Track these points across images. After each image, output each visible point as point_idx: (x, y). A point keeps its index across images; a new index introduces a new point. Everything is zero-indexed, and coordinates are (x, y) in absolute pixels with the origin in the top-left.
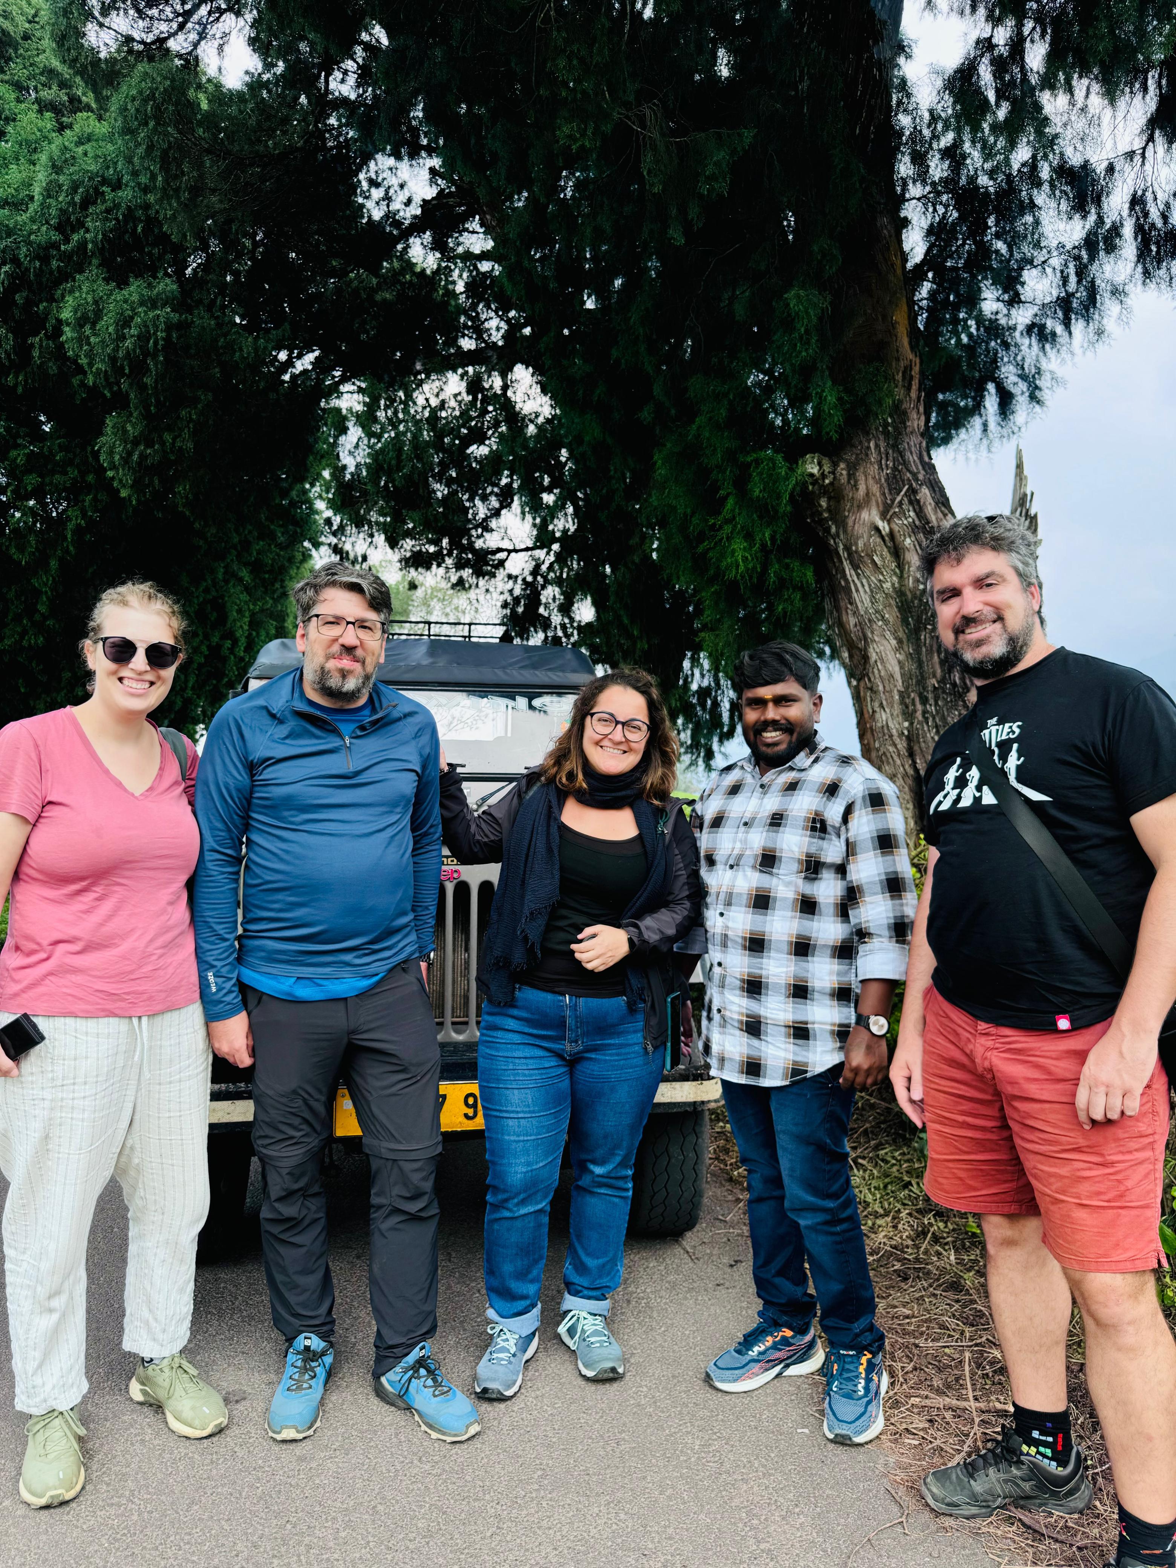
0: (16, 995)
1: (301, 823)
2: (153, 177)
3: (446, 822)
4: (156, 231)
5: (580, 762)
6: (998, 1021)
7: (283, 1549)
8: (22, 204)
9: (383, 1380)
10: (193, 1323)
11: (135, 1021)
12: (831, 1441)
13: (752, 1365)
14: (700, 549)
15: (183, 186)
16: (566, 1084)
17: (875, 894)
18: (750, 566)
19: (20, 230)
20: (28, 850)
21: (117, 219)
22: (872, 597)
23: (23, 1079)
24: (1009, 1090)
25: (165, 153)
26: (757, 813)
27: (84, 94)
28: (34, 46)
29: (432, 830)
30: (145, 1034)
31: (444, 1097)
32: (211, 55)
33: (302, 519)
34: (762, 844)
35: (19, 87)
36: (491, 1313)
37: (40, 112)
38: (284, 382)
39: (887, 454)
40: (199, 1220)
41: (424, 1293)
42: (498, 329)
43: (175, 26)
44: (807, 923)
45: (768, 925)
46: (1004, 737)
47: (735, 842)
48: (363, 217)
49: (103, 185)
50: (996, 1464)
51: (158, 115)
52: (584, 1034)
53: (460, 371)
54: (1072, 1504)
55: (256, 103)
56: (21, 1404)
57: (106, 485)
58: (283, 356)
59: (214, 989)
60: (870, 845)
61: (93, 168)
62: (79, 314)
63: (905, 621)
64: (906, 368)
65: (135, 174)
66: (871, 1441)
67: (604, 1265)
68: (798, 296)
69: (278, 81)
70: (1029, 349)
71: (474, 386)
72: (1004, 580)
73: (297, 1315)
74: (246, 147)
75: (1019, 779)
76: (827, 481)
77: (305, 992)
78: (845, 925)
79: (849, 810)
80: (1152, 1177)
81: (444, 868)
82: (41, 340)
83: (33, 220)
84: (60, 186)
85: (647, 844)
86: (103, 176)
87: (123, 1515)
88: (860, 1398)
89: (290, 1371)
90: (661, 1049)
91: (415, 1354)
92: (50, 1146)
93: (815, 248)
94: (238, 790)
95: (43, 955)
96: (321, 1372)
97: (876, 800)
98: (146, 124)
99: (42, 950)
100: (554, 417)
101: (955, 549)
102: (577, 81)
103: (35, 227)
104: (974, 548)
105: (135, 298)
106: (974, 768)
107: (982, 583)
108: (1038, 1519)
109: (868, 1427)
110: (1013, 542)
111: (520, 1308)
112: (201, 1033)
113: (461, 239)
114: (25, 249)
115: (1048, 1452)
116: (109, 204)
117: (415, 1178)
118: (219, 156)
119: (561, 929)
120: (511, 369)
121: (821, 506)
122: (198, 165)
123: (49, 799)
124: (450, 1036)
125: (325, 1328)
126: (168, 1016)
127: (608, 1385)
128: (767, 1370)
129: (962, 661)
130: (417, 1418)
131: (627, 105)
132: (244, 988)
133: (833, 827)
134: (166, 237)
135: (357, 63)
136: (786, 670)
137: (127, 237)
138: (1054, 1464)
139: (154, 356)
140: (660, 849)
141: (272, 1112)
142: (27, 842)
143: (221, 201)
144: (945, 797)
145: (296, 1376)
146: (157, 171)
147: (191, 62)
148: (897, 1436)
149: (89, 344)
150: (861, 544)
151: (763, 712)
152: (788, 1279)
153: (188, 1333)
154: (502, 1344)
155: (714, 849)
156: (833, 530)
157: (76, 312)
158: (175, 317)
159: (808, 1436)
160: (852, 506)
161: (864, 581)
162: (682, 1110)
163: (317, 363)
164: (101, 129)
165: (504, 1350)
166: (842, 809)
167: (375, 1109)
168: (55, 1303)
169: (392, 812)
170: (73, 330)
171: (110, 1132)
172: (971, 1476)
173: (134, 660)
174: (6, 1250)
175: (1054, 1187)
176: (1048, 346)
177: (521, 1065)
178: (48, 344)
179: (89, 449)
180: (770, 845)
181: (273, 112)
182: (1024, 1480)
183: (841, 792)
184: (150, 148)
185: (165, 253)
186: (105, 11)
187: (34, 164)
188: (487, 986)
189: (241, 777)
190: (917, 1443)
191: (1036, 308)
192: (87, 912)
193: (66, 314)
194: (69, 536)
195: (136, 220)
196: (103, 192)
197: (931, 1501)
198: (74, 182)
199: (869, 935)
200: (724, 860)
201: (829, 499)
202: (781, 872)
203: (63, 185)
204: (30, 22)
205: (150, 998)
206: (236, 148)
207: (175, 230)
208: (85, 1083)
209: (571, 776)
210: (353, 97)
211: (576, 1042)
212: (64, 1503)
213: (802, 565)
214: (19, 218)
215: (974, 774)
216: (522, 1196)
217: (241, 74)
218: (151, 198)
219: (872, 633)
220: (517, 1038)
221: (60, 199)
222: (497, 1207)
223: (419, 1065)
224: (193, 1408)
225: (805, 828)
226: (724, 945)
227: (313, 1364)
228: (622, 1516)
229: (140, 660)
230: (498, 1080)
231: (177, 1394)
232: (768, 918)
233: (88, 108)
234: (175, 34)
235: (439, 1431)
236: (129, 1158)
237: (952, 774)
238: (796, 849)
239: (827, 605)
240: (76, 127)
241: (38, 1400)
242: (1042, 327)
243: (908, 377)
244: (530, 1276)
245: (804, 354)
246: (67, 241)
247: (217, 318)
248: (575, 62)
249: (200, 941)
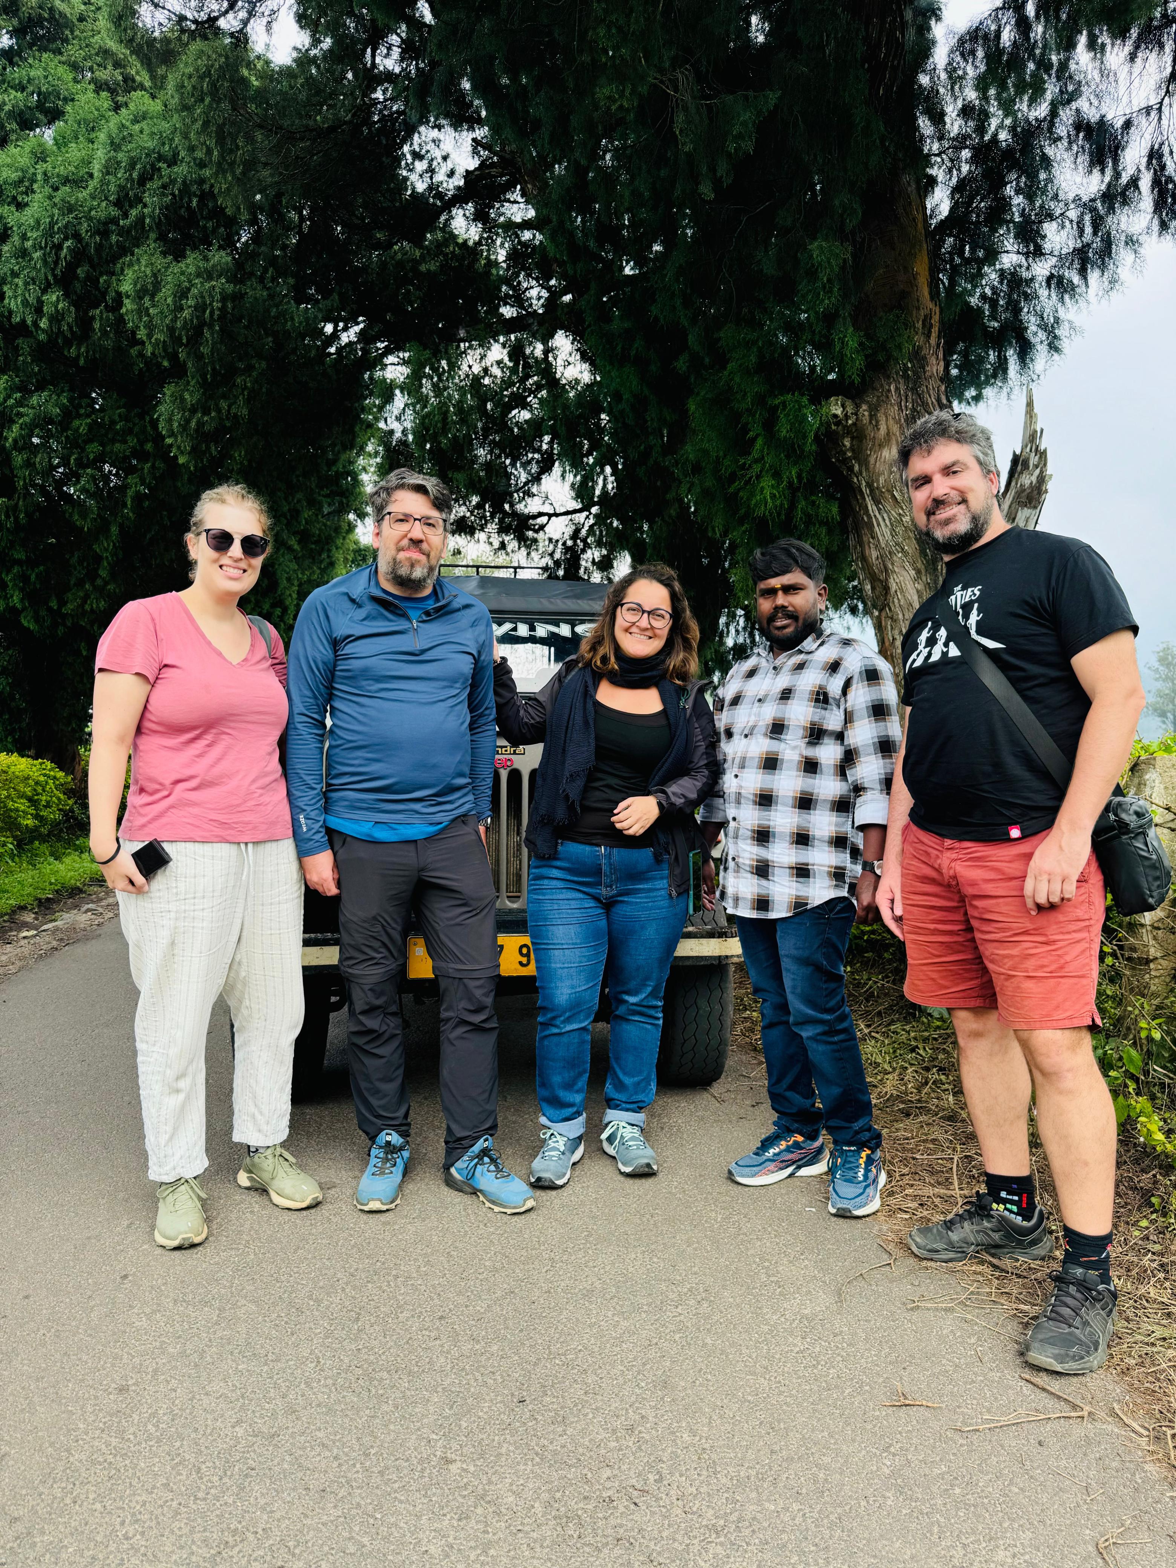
0: (144, 826)
1: (376, 692)
2: (209, 152)
3: (500, 707)
4: (210, 205)
5: (612, 647)
6: (961, 837)
7: (375, 1278)
8: (82, 181)
9: (453, 1170)
10: (292, 1120)
11: (243, 846)
12: (835, 1215)
13: (768, 1163)
14: (731, 490)
15: (238, 159)
16: (603, 923)
17: (869, 754)
18: (779, 502)
19: (81, 206)
20: (149, 707)
21: (173, 194)
22: (893, 530)
23: (152, 895)
24: (969, 891)
25: (220, 128)
26: (770, 690)
27: (138, 73)
28: (90, 27)
29: (487, 712)
30: (251, 858)
31: (502, 947)
32: (259, 32)
33: (347, 490)
34: (773, 715)
35: (75, 67)
36: (543, 1120)
37: (97, 91)
38: (331, 354)
39: (907, 396)
40: (296, 1027)
41: (486, 1095)
42: (539, 298)
43: (225, 5)
44: (810, 781)
45: (776, 783)
46: (967, 599)
47: (750, 716)
48: (406, 190)
49: (159, 161)
50: (970, 1218)
51: (214, 90)
52: (617, 880)
53: (502, 339)
54: (1035, 1252)
55: (307, 79)
56: (154, 1174)
57: (163, 452)
58: (329, 328)
59: (305, 829)
60: (865, 713)
61: (150, 144)
62: (139, 286)
63: (923, 553)
64: (926, 316)
65: (192, 149)
67: (639, 1083)
68: (820, 248)
69: (325, 57)
70: (1047, 299)
71: (516, 352)
72: (967, 468)
73: (378, 1117)
74: (297, 121)
75: (978, 632)
76: (850, 422)
77: (382, 834)
78: (844, 783)
79: (847, 684)
81: (497, 757)
82: (101, 312)
83: (93, 197)
84: (119, 163)
85: (671, 718)
86: (159, 153)
87: (241, 1255)
88: (860, 1182)
89: (373, 1161)
90: (685, 896)
91: (480, 1144)
92: (176, 952)
93: (837, 202)
94: (324, 663)
95: (165, 793)
96: (400, 1163)
97: (872, 676)
98: (202, 100)
99: (165, 789)
100: (594, 383)
101: (926, 442)
102: (615, 49)
103: (95, 203)
104: (942, 440)
105: (192, 269)
106: (943, 628)
107: (948, 471)
108: (1007, 1263)
109: (866, 1204)
110: (974, 435)
111: (567, 1114)
112: (294, 866)
113: (502, 210)
114: (86, 225)
115: (1015, 1208)
116: (166, 180)
117: (478, 993)
118: (271, 130)
120: (552, 336)
121: (844, 446)
122: (249, 138)
123: (165, 662)
124: (505, 904)
125: (403, 1128)
126: (268, 845)
127: (643, 1181)
128: (782, 1169)
129: (934, 539)
130: (482, 1198)
131: (661, 71)
132: (330, 832)
133: (834, 699)
134: (221, 210)
135: (401, 38)
136: (791, 561)
137: (183, 210)
138: (1019, 1218)
139: (211, 326)
140: (682, 720)
141: (356, 935)
142: (147, 701)
143: (272, 175)
144: (918, 655)
145: (379, 1165)
146: (213, 145)
147: (241, 39)
148: (892, 1213)
149: (148, 315)
150: (882, 480)
151: (774, 601)
152: (798, 1093)
153: (287, 1130)
154: (553, 1145)
155: (732, 724)
156: (856, 468)
157: (135, 285)
158: (230, 288)
159: (815, 1214)
160: (873, 445)
161: (885, 515)
162: (709, 963)
163: (361, 334)
164: (156, 106)
165: (555, 1149)
166: (842, 683)
167: (442, 937)
168: (182, 1084)
169: (452, 687)
170: (133, 301)
172: (949, 1229)
173: (232, 549)
174: (139, 1046)
175: (1006, 967)
176: (1067, 297)
177: (564, 905)
178: (108, 317)
179: (148, 418)
180: (779, 715)
181: (322, 87)
182: (994, 1231)
183: (842, 668)
184: (206, 124)
185: (218, 226)
187: (93, 143)
188: (534, 844)
189: (324, 652)
190: (907, 1217)
191: (1054, 260)
192: (199, 756)
193: (126, 287)
194: (129, 503)
195: (191, 195)
196: (159, 169)
197: (914, 1249)
198: (132, 158)
199: (864, 789)
200: (740, 731)
201: (853, 438)
202: (788, 737)
203: (121, 162)
204: (85, 4)
205: (254, 828)
206: (286, 123)
207: (229, 203)
208: (204, 897)
209: (605, 659)
210: (397, 70)
211: (611, 886)
212: (193, 1246)
213: (827, 501)
214: (80, 195)
215: (943, 633)
216: (567, 1014)
217: (290, 50)
218: (207, 172)
219: (893, 564)
220: (560, 884)
221: (119, 175)
222: (546, 1025)
223: (477, 900)
224: (293, 1186)
225: (810, 700)
226: (738, 802)
227: (395, 1156)
228: (655, 1260)
229: (236, 550)
230: (546, 919)
231: (279, 1176)
232: (776, 777)
233: (142, 87)
234: (226, 12)
235: (501, 1205)
236: (238, 973)
237: (925, 635)
238: (802, 718)
239: (852, 542)
240: (132, 106)
241: (168, 1168)
242: (1060, 279)
243: (927, 325)
244: (576, 1088)
245: (826, 301)
246: (126, 216)
247: (268, 289)
248: (614, 31)
249: (292, 789)
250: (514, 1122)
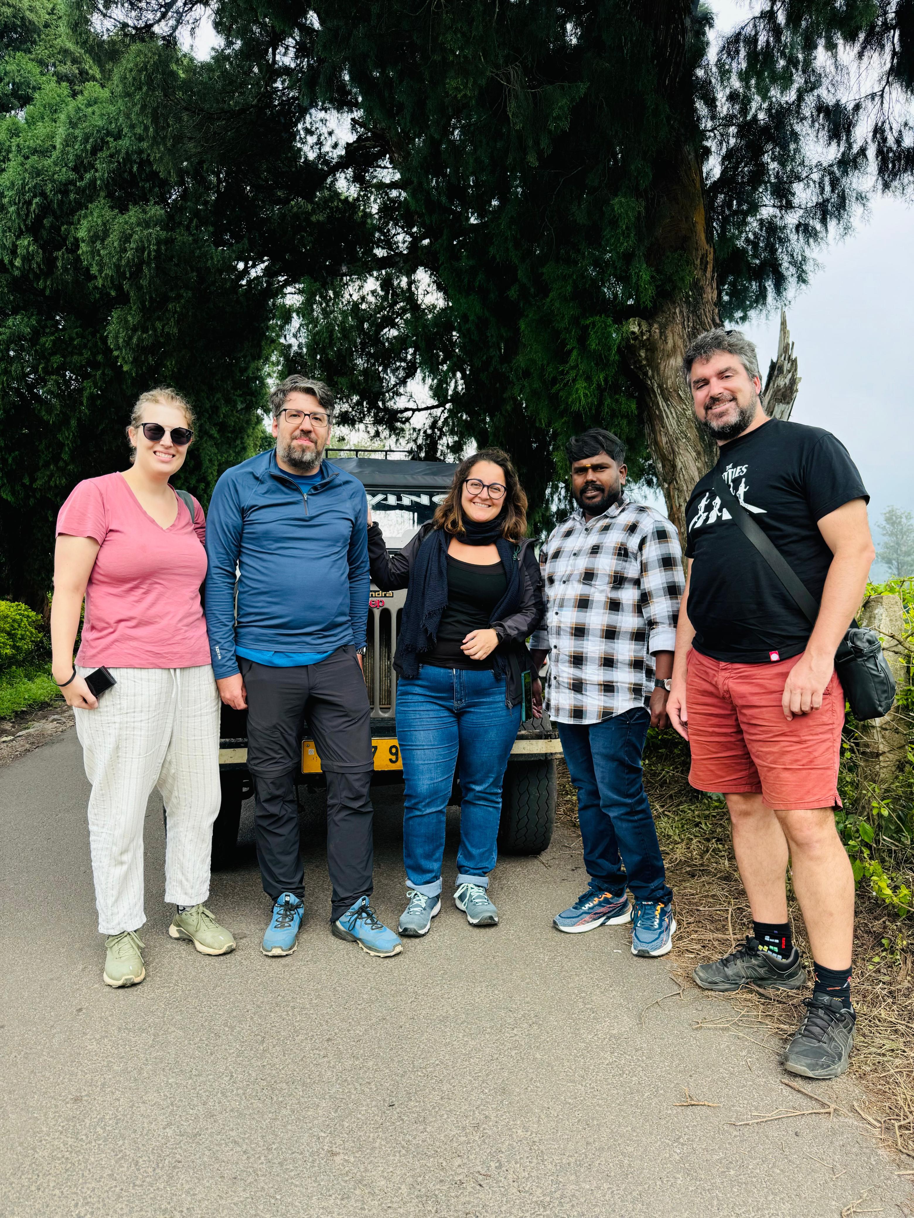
0: (94, 656)
1: (274, 550)
2: (146, 129)
3: (372, 561)
4: (148, 170)
5: (460, 514)
6: (732, 660)
7: (277, 1009)
8: (47, 152)
9: (338, 923)
10: (211, 885)
11: (172, 671)
12: (636, 956)
13: (584, 915)
14: (553, 391)
15: (169, 135)
16: (456, 728)
17: (660, 596)
18: (590, 400)
19: (47, 171)
20: (98, 563)
21: (118, 162)
22: (678, 421)
23: (101, 710)
24: (740, 702)
25: (155, 110)
26: (583, 547)
27: (90, 68)
28: (53, 32)
29: (363, 565)
30: (179, 680)
31: (376, 748)
32: (185, 36)
33: (256, 391)
34: (585, 566)
35: (41, 63)
36: (409, 883)
37: (58, 82)
38: (242, 286)
39: (688, 317)
40: (214, 812)
41: (364, 864)
42: (404, 242)
43: (159, 14)
44: (614, 617)
45: (587, 618)
46: (737, 475)
47: (567, 566)
48: (301, 158)
49: (107, 136)
51: (150, 80)
52: (466, 695)
53: (375, 273)
54: (792, 983)
55: (222, 72)
56: (103, 929)
57: (111, 362)
58: (241, 266)
59: (220, 658)
60: (656, 564)
61: (100, 123)
62: (92, 234)
63: (702, 439)
64: (703, 255)
65: (132, 127)
66: (662, 956)
67: (483, 853)
68: (620, 203)
69: (236, 55)
70: (796, 241)
71: (386, 284)
72: (737, 373)
73: (279, 882)
74: (215, 105)
75: (746, 501)
76: (645, 337)
77: (280, 661)
78: (640, 619)
79: (643, 542)
80: (831, 750)
81: (371, 599)
82: (63, 254)
83: (56, 164)
84: (76, 137)
85: (506, 568)
86: (107, 129)
87: (172, 991)
88: (656, 930)
89: (275, 916)
90: (519, 706)
91: (359, 903)
92: (120, 754)
93: (633, 167)
94: (234, 527)
95: (111, 630)
96: (297, 918)
97: (662, 535)
98: (140, 89)
99: (111, 627)
100: (447, 308)
101: (705, 352)
102: (461, 49)
103: (57, 169)
104: (718, 351)
105: (133, 220)
106: (718, 498)
107: (722, 375)
109: (661, 947)
110: (742, 348)
111: (428, 879)
113: (375, 174)
114: (50, 186)
115: (776, 949)
116: (113, 150)
117: (357, 785)
118: (194, 112)
119: (449, 624)
120: (414, 272)
121: (640, 356)
122: (178, 118)
123: (111, 528)
124: (379, 714)
125: (299, 891)
126: (192, 670)
128: (595, 919)
129: (711, 428)
130: (361, 945)
131: (497, 67)
133: (633, 553)
134: (156, 174)
135: (296, 40)
136: (599, 446)
137: (126, 174)
138: (780, 957)
139: (148, 264)
140: (515, 569)
141: (260, 740)
142: (97, 558)
143: (195, 147)
144: (698, 519)
145: (280, 920)
146: (149, 124)
147: (170, 41)
148: (681, 953)
149: (99, 255)
150: (669, 383)
151: (586, 477)
152: (607, 860)
153: (208, 893)
154: (416, 902)
155: (554, 573)
156: (650, 373)
157: (89, 231)
158: (163, 234)
159: (621, 954)
160: (663, 355)
161: (672, 410)
162: (538, 758)
163: (266, 270)
164: (105, 94)
165: (418, 905)
166: (638, 541)
167: (328, 740)
168: (126, 858)
169: (334, 545)
170: (88, 245)
171: (157, 747)
172: (725, 965)
173: (163, 438)
174: (91, 828)
175: (769, 761)
176: (811, 240)
178: (68, 257)
179: (99, 336)
180: (590, 566)
181: (234, 78)
182: (760, 967)
183: (638, 530)
184: (144, 107)
185: (154, 187)
186: (107, 6)
187: (55, 122)
188: (400, 667)
189: (234, 518)
190: (693, 956)
191: (802, 211)
192: (137, 601)
193: (82, 233)
194: (85, 402)
195: (132, 162)
196: (108, 142)
197: (698, 981)
198: (86, 134)
199: (656, 623)
200: (559, 578)
201: (647, 350)
202: (597, 583)
203: (77, 137)
204: (49, 14)
205: (181, 657)
206: (207, 106)
207: (162, 169)
208: (141, 712)
209: (454, 523)
210: (293, 65)
211: (461, 700)
212: (134, 985)
213: (627, 399)
214: (45, 162)
215: (718, 501)
216: (427, 801)
217: (209, 50)
218: (145, 145)
219: (679, 448)
220: (421, 699)
221: (76, 147)
222: (410, 809)
223: (355, 712)
224: (213, 937)
225: (614, 554)
226: (558, 634)
227: (292, 912)
228: (496, 992)
229: (167, 439)
230: (410, 726)
231: (202, 929)
232: (588, 614)
233: (94, 78)
234: (159, 20)
235: (376, 951)
236: (168, 770)
237: (703, 503)
238: (608, 568)
239: (647, 431)
240: (86, 93)
241: (114, 924)
242: (806, 226)
243: (704, 262)
244: (434, 857)
245: (625, 244)
246: (81, 178)
247: (193, 235)
248: (459, 36)
249: (210, 626)
250: (386, 885)
